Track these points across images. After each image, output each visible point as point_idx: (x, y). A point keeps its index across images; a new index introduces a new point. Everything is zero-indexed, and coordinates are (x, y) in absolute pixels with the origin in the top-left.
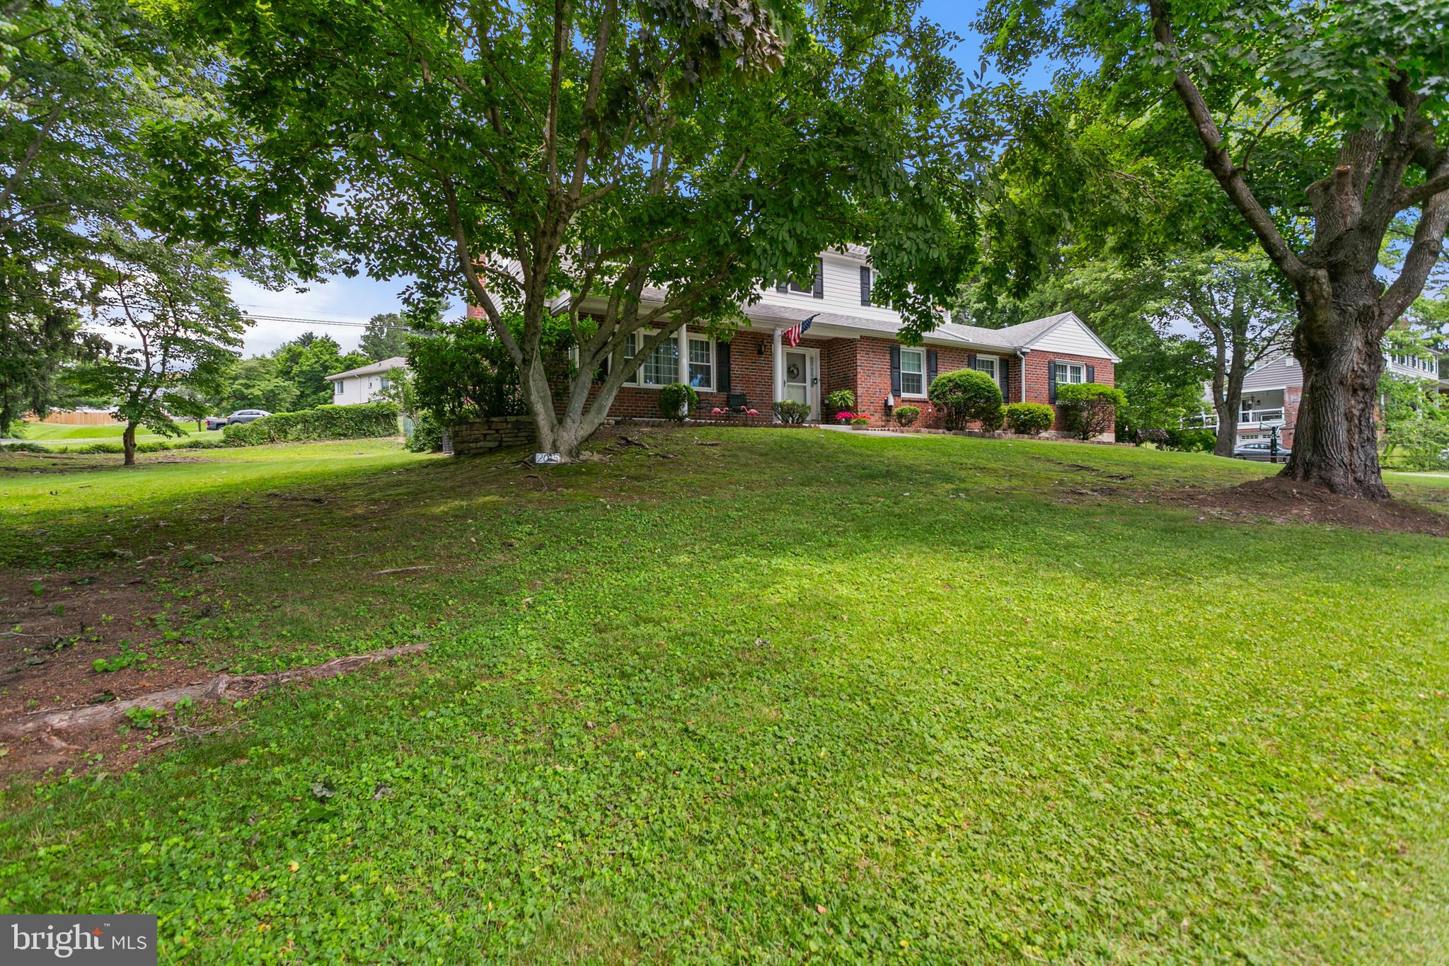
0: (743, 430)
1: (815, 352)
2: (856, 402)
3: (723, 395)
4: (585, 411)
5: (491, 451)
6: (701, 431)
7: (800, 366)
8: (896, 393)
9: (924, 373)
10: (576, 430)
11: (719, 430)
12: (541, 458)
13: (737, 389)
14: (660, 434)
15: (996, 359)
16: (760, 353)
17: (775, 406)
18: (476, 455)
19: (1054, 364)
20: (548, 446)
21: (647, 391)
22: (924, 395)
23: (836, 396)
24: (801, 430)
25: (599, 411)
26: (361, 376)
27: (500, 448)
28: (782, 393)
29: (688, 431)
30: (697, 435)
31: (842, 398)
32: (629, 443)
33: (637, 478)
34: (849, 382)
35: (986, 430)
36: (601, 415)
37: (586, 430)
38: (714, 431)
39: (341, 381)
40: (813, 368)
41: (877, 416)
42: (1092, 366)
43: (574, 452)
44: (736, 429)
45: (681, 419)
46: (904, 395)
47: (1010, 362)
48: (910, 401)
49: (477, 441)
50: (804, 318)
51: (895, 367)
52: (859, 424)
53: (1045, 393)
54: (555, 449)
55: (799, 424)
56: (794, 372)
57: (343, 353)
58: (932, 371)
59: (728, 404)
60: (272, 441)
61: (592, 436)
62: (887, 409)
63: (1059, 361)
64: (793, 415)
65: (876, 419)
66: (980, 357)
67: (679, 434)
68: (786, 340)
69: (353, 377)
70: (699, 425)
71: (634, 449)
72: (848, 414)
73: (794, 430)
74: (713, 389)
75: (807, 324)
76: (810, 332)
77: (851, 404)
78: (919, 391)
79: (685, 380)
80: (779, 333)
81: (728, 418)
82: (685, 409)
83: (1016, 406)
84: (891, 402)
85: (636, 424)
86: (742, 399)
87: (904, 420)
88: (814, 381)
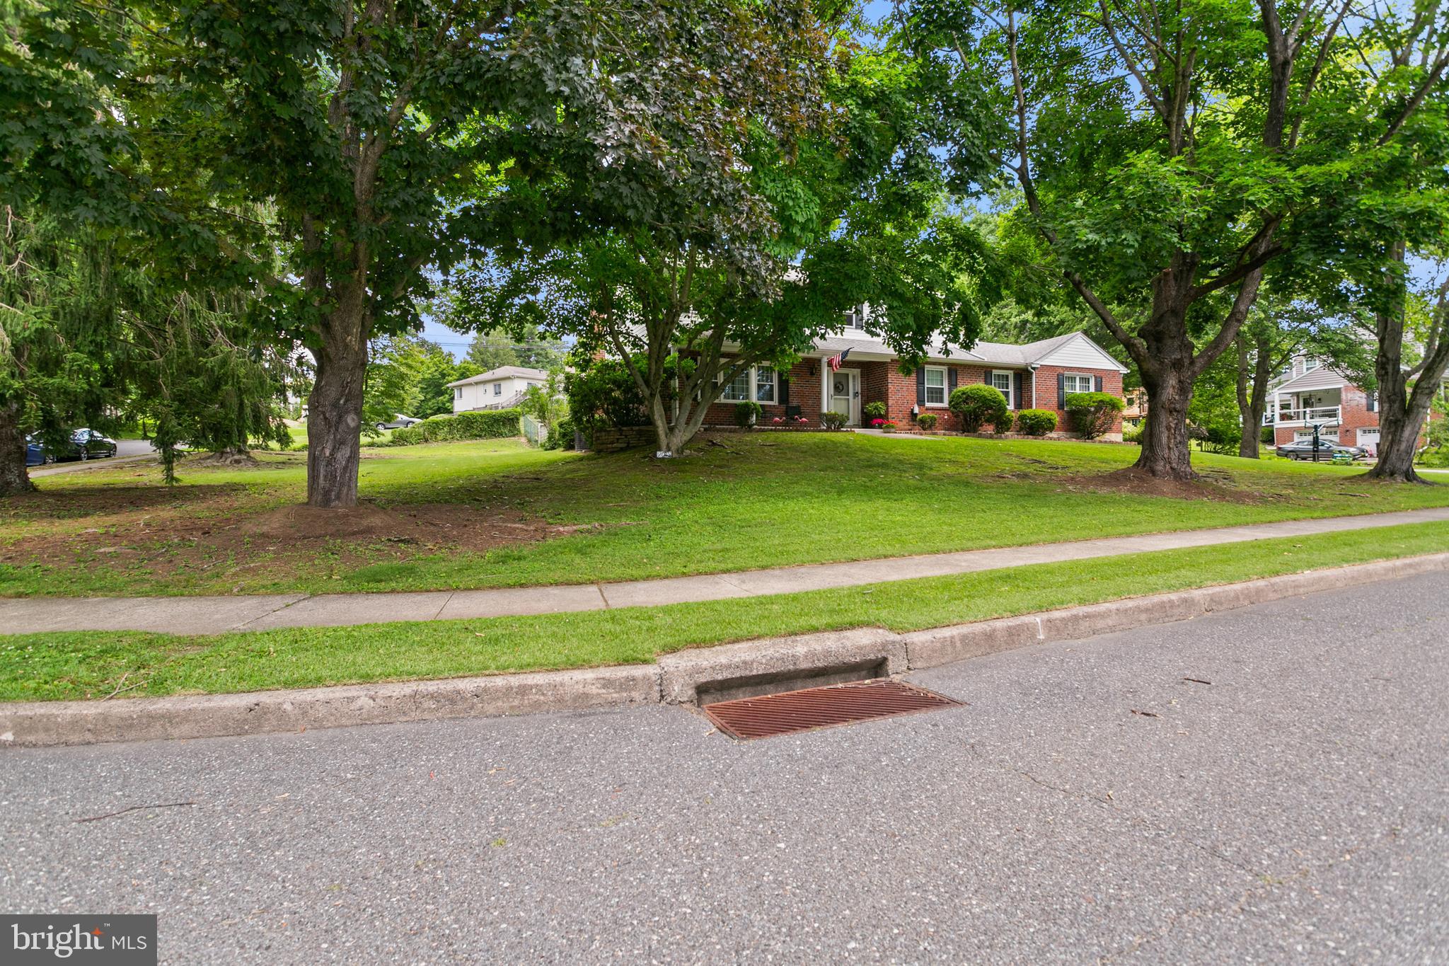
0: (794, 434)
1: (857, 371)
2: (887, 411)
3: (783, 407)
4: (687, 423)
5: (622, 450)
6: (764, 435)
7: (844, 383)
8: (921, 402)
9: (946, 386)
10: (680, 438)
11: (777, 434)
12: (660, 454)
13: (794, 402)
14: (735, 438)
15: (1010, 374)
16: (812, 374)
17: (821, 415)
18: (612, 453)
19: (1061, 376)
20: (664, 447)
21: (726, 405)
22: (945, 404)
23: (870, 407)
24: (839, 434)
25: (695, 424)
26: (477, 383)
27: (628, 448)
28: (829, 403)
29: (755, 435)
30: (760, 438)
31: (876, 408)
32: (714, 444)
33: (721, 467)
34: (882, 396)
35: (998, 432)
36: (698, 426)
37: (687, 436)
38: (773, 436)
39: (460, 387)
40: (854, 385)
41: (905, 422)
42: (1100, 378)
43: (680, 451)
44: (789, 434)
45: (750, 426)
46: (928, 405)
47: (1022, 375)
48: (933, 409)
49: (612, 443)
50: (845, 348)
51: (920, 382)
52: (888, 429)
53: (1054, 400)
54: (669, 449)
55: (838, 430)
56: (840, 388)
57: (457, 362)
58: (953, 384)
59: (786, 414)
60: (426, 441)
61: (690, 440)
62: (913, 415)
63: (1067, 373)
64: (836, 423)
65: (904, 424)
66: (995, 372)
67: (748, 438)
68: (830, 364)
69: (470, 384)
70: (763, 431)
71: (717, 448)
72: (880, 421)
73: (833, 434)
74: (775, 402)
75: (845, 353)
76: (849, 358)
77: (883, 412)
78: (941, 401)
79: (754, 398)
80: (825, 360)
81: (786, 424)
82: (754, 418)
83: (1026, 412)
84: (916, 410)
85: (718, 430)
86: (798, 411)
87: (925, 425)
88: (856, 394)
